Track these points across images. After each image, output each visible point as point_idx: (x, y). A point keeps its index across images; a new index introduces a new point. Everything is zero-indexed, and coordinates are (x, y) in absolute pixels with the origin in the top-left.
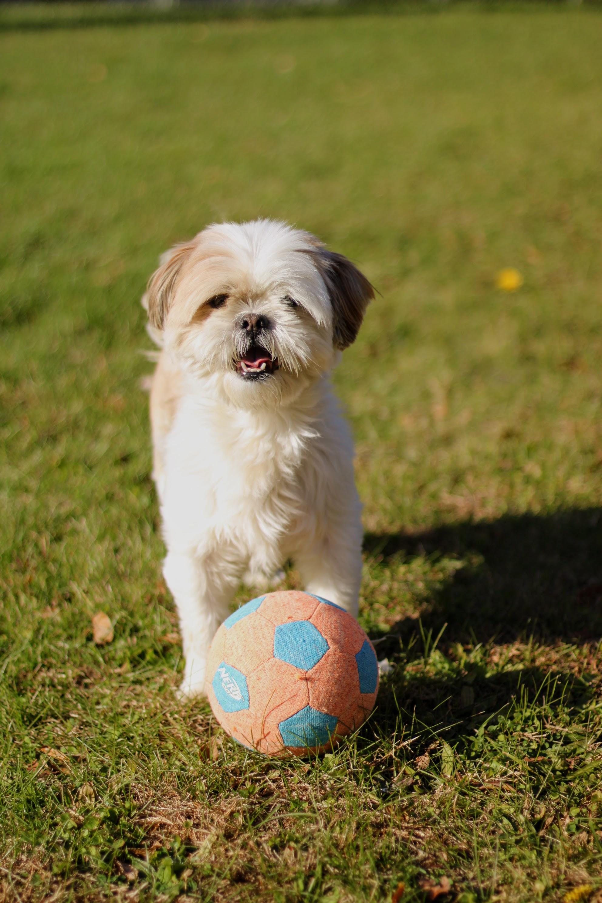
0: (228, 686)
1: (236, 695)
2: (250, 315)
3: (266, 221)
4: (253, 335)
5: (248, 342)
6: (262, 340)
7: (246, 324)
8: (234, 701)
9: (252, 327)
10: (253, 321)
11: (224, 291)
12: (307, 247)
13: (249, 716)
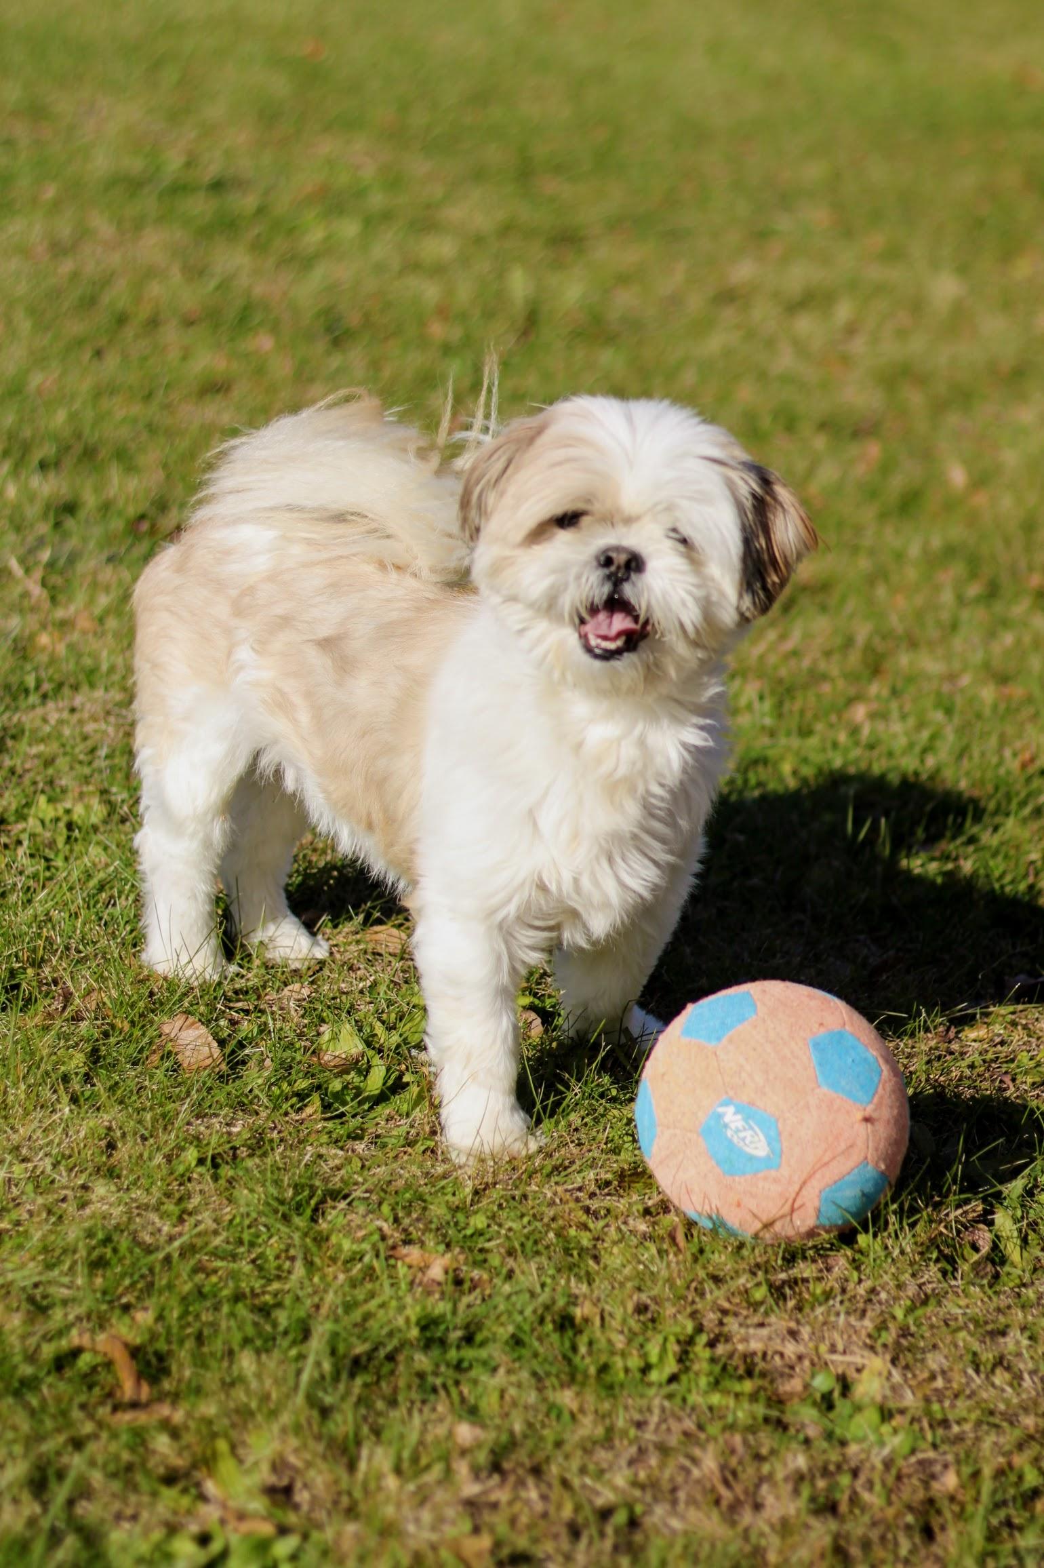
0: (742, 1135)
1: (756, 1148)
2: (618, 549)
3: (666, 403)
4: (617, 581)
5: (607, 589)
6: (628, 590)
7: (608, 562)
8: (751, 1158)
9: (619, 568)
10: (621, 559)
11: (580, 506)
12: (716, 453)
13: (776, 1181)
